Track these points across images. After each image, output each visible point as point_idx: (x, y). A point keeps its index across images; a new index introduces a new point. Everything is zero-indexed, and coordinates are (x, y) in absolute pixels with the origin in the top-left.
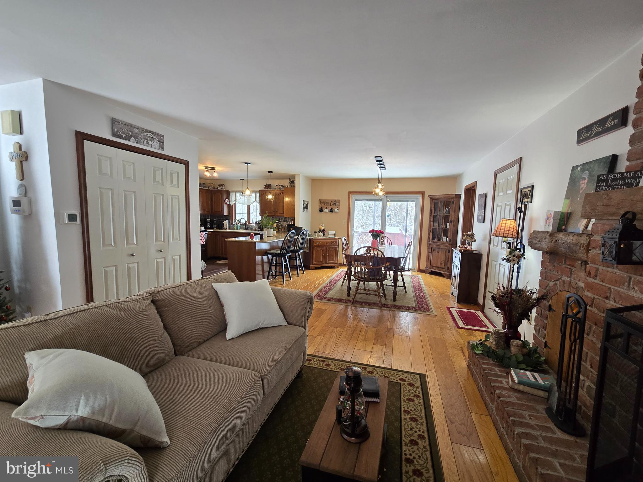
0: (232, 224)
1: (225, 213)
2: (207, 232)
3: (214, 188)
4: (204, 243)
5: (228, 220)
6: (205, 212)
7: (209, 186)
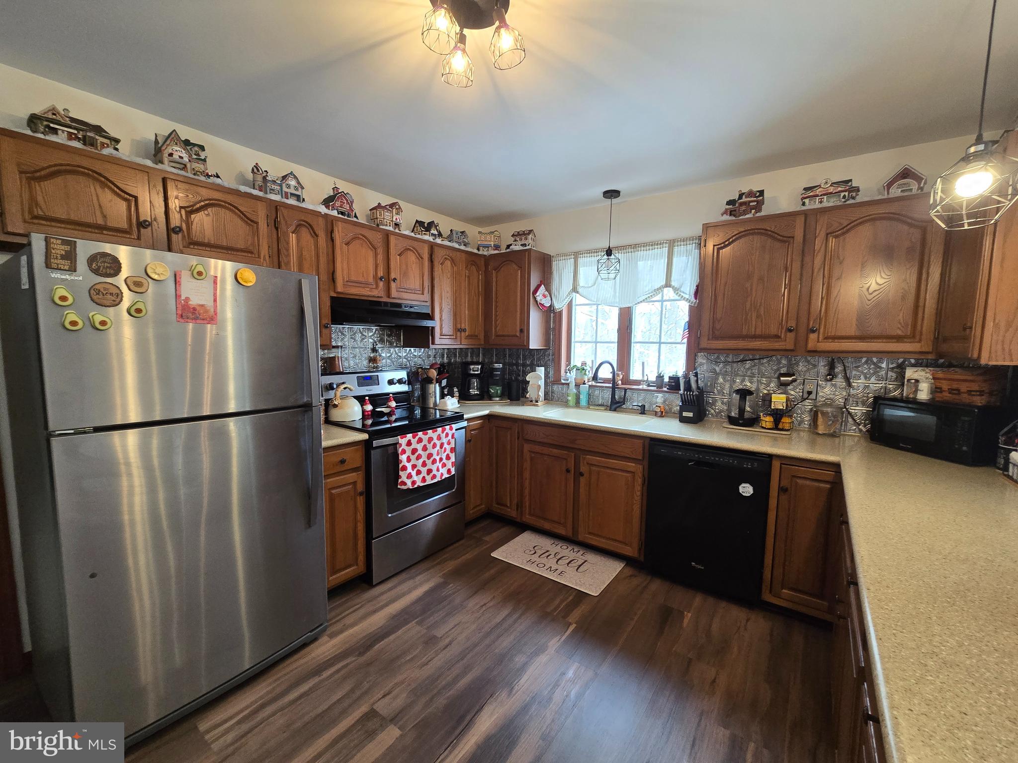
0: (557, 381)
1: (535, 342)
2: (465, 424)
3: (497, 247)
4: (449, 471)
5: (543, 368)
6: (463, 338)
7: (479, 243)
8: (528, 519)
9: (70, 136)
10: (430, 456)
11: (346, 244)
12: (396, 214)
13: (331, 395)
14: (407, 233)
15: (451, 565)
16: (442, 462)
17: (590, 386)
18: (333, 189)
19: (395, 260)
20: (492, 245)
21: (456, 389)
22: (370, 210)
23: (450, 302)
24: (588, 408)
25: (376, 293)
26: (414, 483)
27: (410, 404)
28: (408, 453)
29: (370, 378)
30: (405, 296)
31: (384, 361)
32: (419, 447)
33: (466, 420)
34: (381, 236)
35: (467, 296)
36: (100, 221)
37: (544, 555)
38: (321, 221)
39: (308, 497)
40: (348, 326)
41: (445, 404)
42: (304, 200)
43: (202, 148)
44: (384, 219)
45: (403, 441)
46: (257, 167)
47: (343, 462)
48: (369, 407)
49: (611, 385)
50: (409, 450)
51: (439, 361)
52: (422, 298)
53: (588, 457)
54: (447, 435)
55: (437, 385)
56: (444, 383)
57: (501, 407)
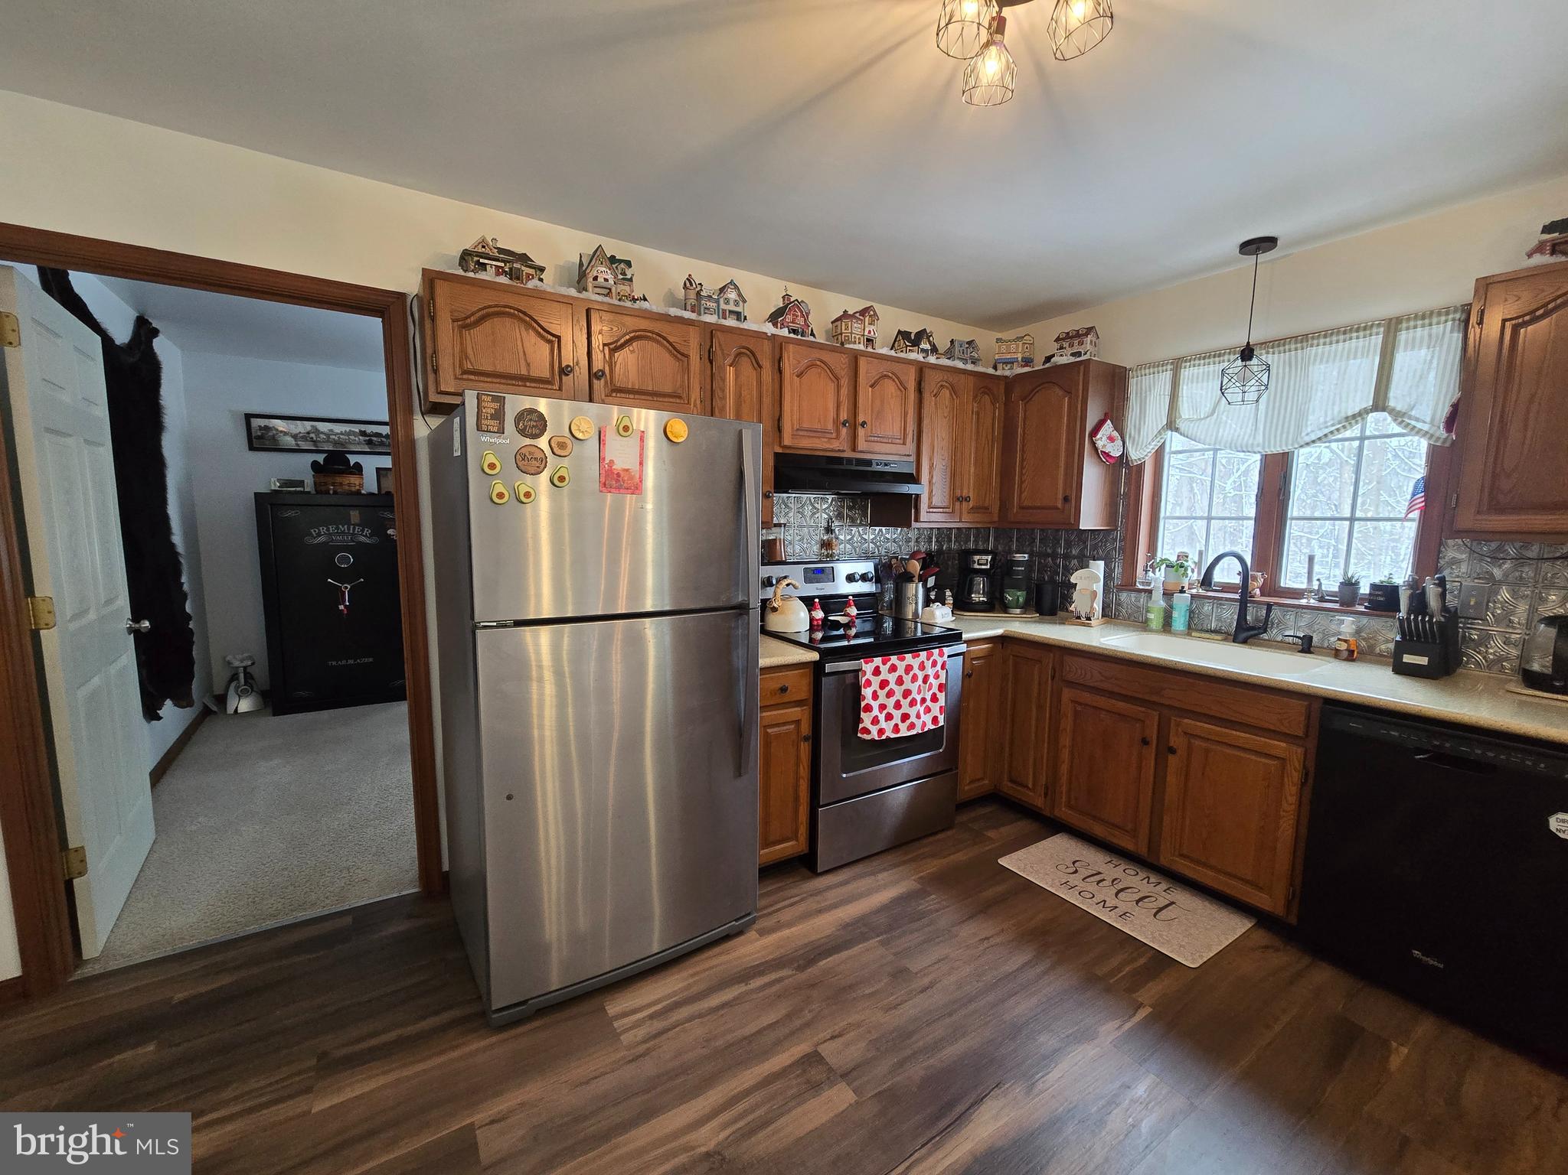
0: (1129, 585)
1: (1090, 516)
2: (963, 648)
3: (1027, 362)
4: (935, 720)
5: (1101, 564)
6: (965, 512)
7: (997, 357)
8: (1063, 813)
9: (499, 271)
10: (907, 693)
11: (798, 376)
12: (869, 324)
13: (769, 593)
14: (885, 351)
15: (933, 866)
16: (925, 705)
17: (1193, 596)
18: (783, 297)
19: (865, 394)
20: (1020, 359)
21: (948, 593)
22: (832, 323)
23: (946, 454)
24: (1189, 634)
25: (836, 445)
26: (881, 732)
27: (877, 612)
28: (875, 686)
29: (821, 571)
30: (877, 447)
31: (842, 546)
32: (892, 678)
33: (965, 642)
34: (847, 360)
35: (973, 444)
36: (524, 372)
37: (1092, 879)
38: (767, 346)
39: (739, 734)
40: (794, 495)
41: (933, 614)
42: (745, 318)
43: (628, 264)
44: (851, 333)
45: (868, 668)
46: (689, 279)
47: (784, 690)
48: (819, 614)
49: (1237, 596)
50: (876, 682)
51: (923, 547)
52: (902, 449)
53: (1186, 721)
54: (934, 664)
55: (920, 584)
56: (931, 582)
57: (1023, 625)
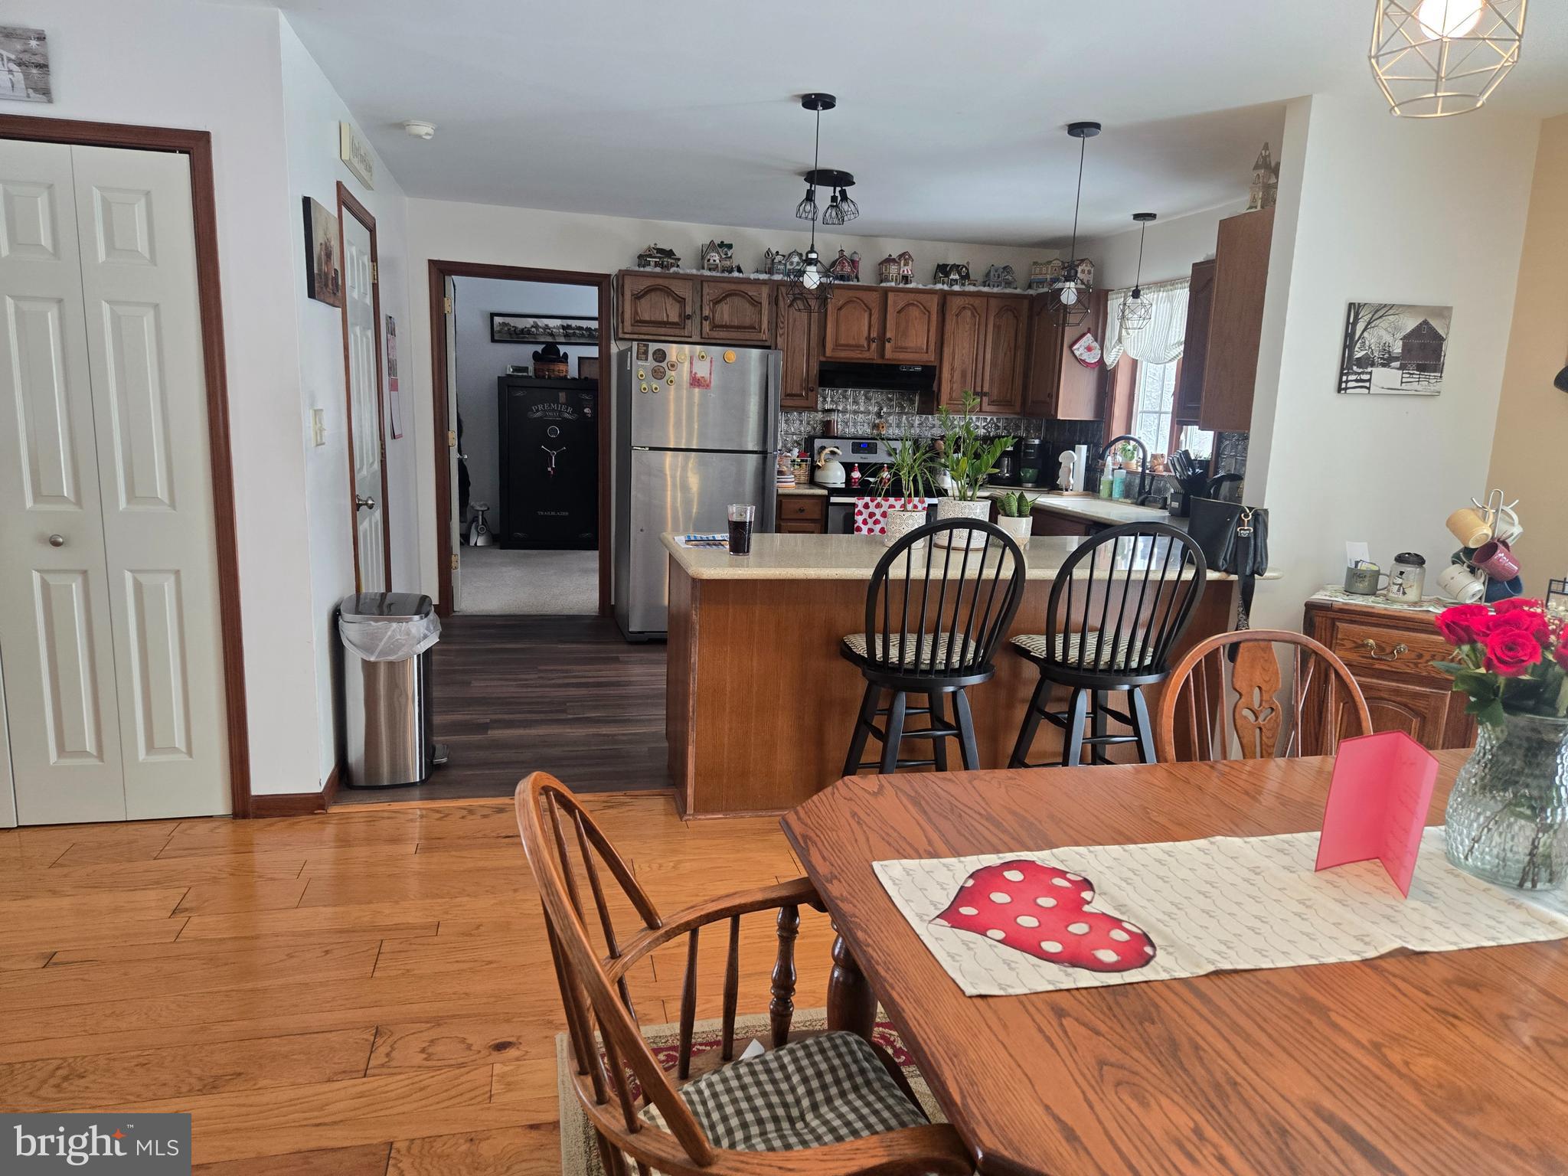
0: (1104, 466)
5: (1085, 447)
6: (984, 404)
7: (1030, 278)
9: (656, 265)
11: (838, 309)
12: (904, 265)
18: (838, 253)
19: (893, 318)
20: (1038, 281)
22: (877, 266)
23: (967, 360)
24: (1121, 499)
25: (871, 355)
28: (865, 515)
29: (869, 445)
30: (902, 355)
31: (891, 428)
32: (878, 512)
34: (881, 296)
36: (665, 319)
43: (730, 246)
44: (889, 274)
45: (860, 503)
46: (768, 252)
47: (802, 510)
48: (856, 475)
52: (927, 356)
